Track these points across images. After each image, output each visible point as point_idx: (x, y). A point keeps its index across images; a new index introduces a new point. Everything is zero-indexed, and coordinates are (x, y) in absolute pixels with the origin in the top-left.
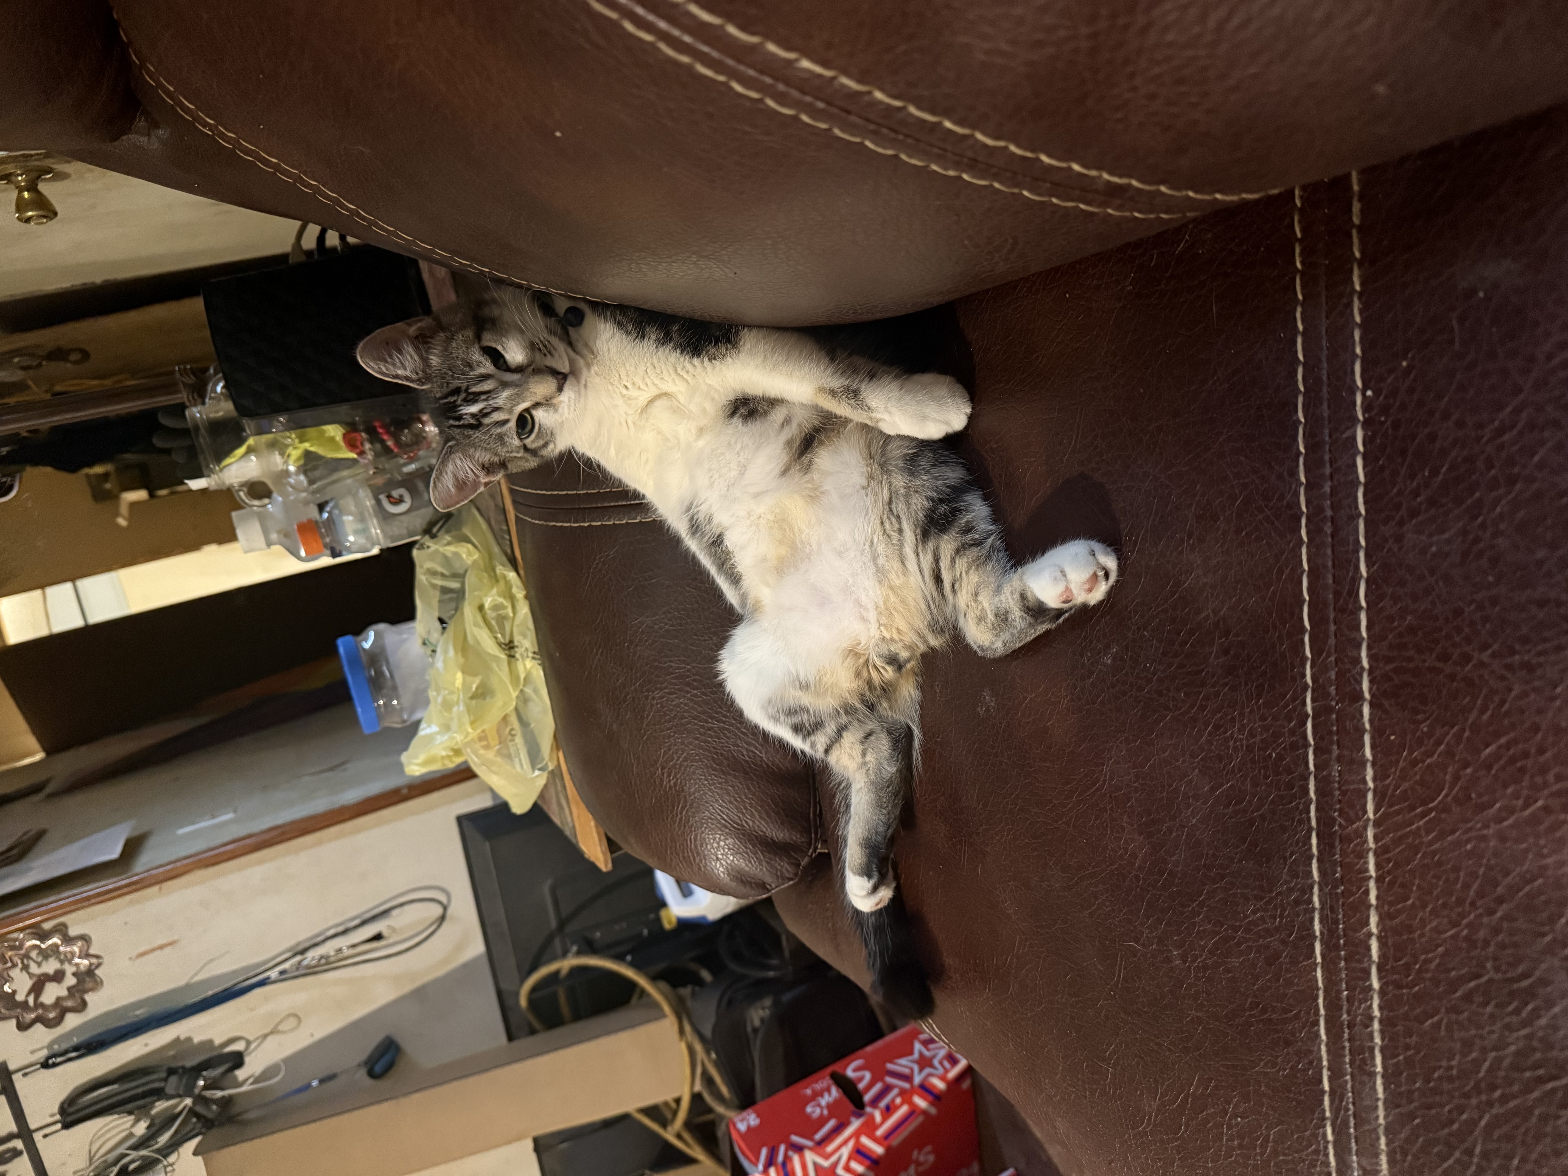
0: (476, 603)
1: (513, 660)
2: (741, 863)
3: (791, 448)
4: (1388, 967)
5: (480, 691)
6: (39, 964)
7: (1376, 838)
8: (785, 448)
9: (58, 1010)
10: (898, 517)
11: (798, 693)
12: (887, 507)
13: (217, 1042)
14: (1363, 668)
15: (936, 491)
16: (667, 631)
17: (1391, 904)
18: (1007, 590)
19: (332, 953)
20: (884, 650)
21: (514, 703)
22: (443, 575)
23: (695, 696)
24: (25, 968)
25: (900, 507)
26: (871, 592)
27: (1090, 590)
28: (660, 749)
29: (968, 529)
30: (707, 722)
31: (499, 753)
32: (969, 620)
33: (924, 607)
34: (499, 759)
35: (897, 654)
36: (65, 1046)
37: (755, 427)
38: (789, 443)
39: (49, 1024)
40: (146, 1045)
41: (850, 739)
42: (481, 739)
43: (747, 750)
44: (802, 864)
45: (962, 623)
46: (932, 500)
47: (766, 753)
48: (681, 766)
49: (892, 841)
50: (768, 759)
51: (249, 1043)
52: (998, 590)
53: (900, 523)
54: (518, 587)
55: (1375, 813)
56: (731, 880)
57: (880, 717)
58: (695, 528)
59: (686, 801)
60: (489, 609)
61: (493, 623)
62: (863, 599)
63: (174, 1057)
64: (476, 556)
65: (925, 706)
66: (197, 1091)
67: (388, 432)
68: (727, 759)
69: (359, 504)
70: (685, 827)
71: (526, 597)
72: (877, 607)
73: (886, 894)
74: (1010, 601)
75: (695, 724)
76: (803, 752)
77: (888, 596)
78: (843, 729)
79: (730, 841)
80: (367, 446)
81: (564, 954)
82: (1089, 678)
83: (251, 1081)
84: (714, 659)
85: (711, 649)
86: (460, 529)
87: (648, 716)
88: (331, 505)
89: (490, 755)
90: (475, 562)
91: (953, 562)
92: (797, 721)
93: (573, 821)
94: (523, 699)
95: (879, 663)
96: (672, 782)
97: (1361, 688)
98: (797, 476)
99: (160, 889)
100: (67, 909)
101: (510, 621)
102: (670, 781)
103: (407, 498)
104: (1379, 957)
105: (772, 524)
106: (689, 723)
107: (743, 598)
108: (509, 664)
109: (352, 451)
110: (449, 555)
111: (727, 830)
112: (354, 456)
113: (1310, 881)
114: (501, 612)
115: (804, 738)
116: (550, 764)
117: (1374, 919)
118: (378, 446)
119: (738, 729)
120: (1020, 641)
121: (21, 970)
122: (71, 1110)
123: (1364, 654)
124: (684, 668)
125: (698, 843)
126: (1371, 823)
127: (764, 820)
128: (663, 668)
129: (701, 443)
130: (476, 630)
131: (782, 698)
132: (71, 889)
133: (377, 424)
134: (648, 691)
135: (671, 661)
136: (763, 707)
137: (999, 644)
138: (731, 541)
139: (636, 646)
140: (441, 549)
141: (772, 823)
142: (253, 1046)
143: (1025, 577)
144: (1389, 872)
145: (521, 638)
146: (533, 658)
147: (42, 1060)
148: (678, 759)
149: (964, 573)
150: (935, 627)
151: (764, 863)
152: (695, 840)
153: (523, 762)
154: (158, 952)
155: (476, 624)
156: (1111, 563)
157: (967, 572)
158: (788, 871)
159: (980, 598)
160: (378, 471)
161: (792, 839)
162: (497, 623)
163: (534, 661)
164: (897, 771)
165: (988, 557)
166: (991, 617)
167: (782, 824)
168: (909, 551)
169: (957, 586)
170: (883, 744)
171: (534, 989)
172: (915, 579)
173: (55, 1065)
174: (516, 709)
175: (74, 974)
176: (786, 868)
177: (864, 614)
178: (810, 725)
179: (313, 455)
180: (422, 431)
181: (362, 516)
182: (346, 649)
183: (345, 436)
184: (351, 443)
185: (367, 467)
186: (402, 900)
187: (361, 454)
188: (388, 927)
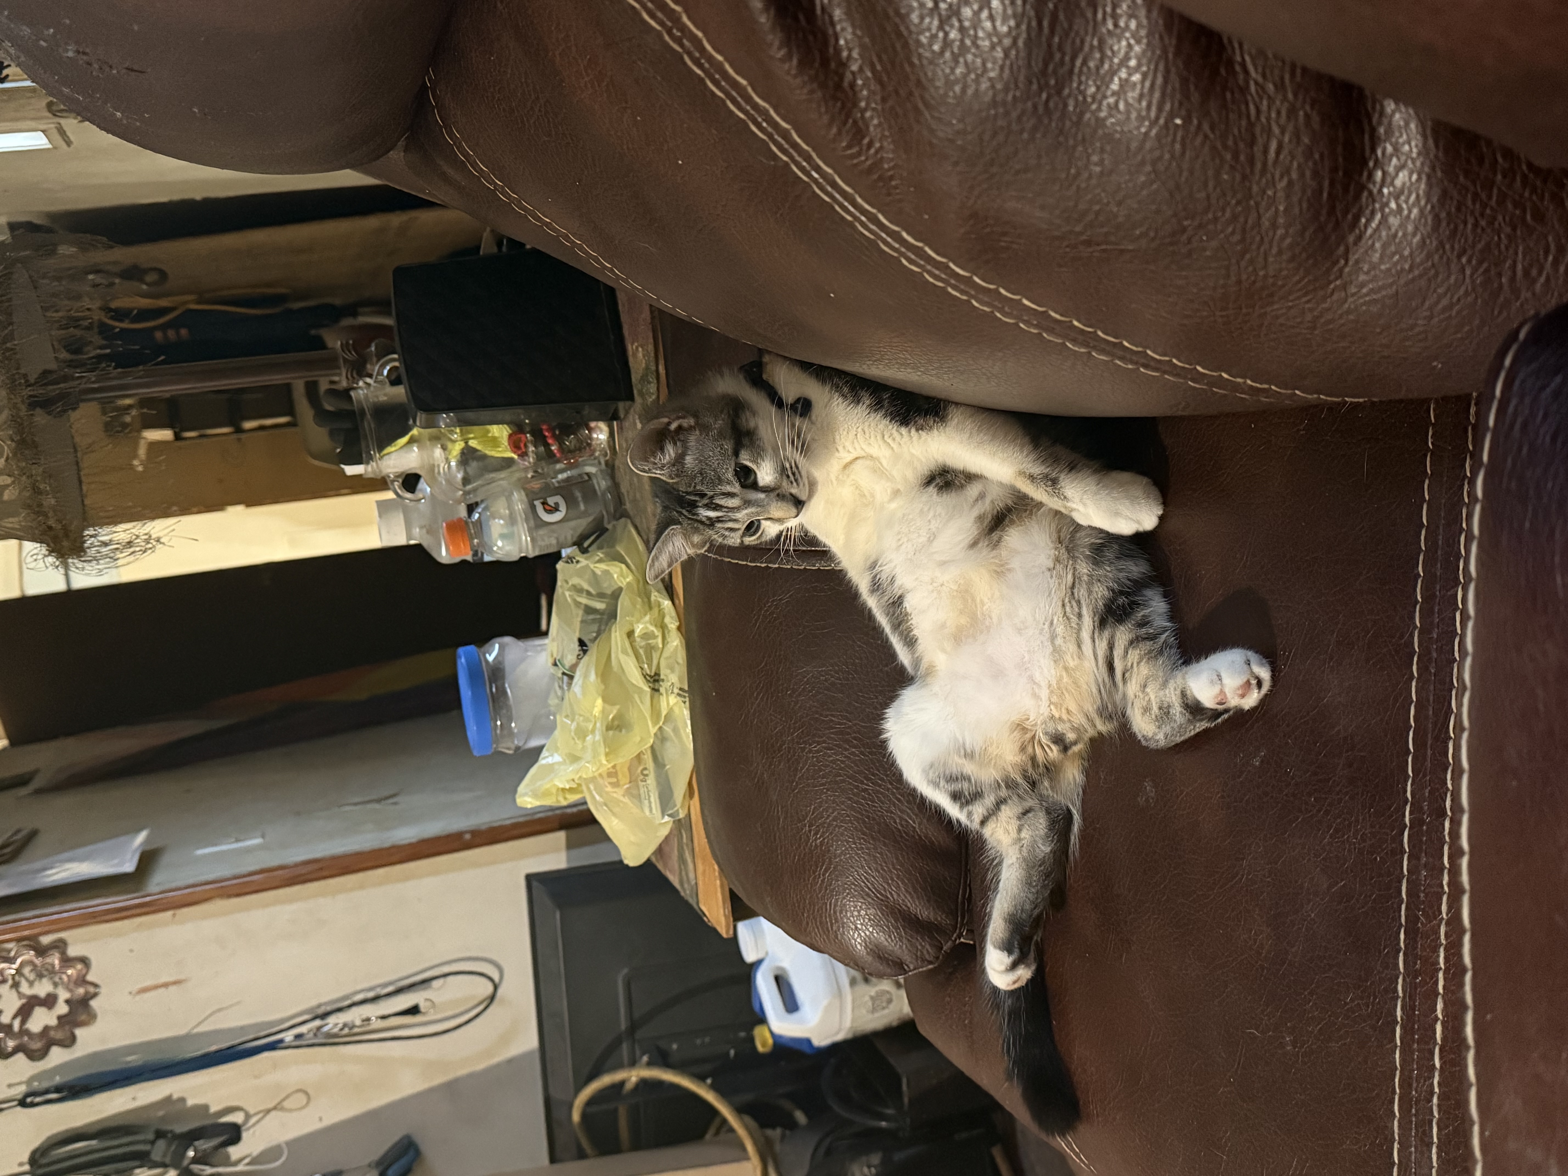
0: (626, 629)
1: (656, 694)
2: (881, 938)
3: (982, 522)
4: (1447, 1050)
5: (616, 723)
6: (31, 984)
7: (1447, 936)
8: (975, 521)
9: (44, 1041)
10: (1079, 602)
11: (962, 761)
12: (1069, 591)
13: (213, 1109)
15: (1116, 582)
16: (833, 684)
17: (1453, 994)
18: (1171, 685)
19: (358, 1022)
20: (1051, 729)
21: (652, 741)
22: (588, 593)
23: (853, 753)
24: (16, 985)
25: (1081, 592)
26: (1045, 670)
27: (1243, 696)
28: (810, 806)
29: (1143, 623)
30: (862, 783)
31: (628, 792)
32: (1136, 709)
33: (1095, 691)
34: (626, 800)
35: (1064, 734)
36: (46, 1085)
37: (949, 499)
38: (980, 518)
39: (34, 1056)
40: (134, 1099)
41: (1008, 813)
42: (610, 775)
43: (900, 817)
44: (945, 948)
45: (1129, 712)
46: (1113, 590)
47: (920, 824)
48: (830, 825)
49: (1037, 922)
50: (921, 830)
51: (248, 1116)
52: (1164, 685)
53: (1080, 608)
54: (672, 617)
55: (1447, 914)
56: (868, 953)
57: (1041, 796)
58: (876, 586)
59: (830, 863)
60: (639, 636)
61: (641, 651)
62: (1038, 677)
63: (163, 1119)
64: (630, 578)
65: (1088, 791)
66: (186, 1162)
67: (554, 436)
68: (879, 824)
69: (510, 507)
70: (826, 890)
71: (679, 629)
72: (1050, 686)
73: (1024, 974)
74: (1173, 696)
75: (850, 784)
76: (958, 821)
77: (1061, 677)
78: (1001, 802)
79: (872, 911)
80: (531, 448)
81: (633, 1063)
82: (1239, 777)
83: (247, 1161)
84: (880, 717)
85: (876, 708)
86: (613, 546)
87: (802, 769)
88: (483, 506)
89: (618, 794)
90: (628, 583)
91: (1126, 652)
92: (957, 789)
93: (696, 878)
94: (661, 737)
95: (1045, 740)
96: (818, 841)
97: (1446, 806)
98: (985, 552)
99: (174, 915)
100: (70, 924)
101: (659, 652)
102: (816, 840)
103: (563, 507)
104: (1441, 1039)
105: (955, 594)
106: (843, 781)
107: (917, 663)
108: (652, 698)
109: (515, 453)
110: (598, 572)
111: (870, 900)
112: (516, 457)
113: (1397, 972)
114: (650, 642)
115: (962, 807)
116: (680, 811)
117: (1439, 1008)
118: (542, 449)
119: (893, 794)
120: (1181, 736)
121: (12, 987)
122: (44, 1161)
123: (1450, 777)
124: (845, 724)
125: (838, 908)
126: (1444, 923)
127: (910, 894)
128: (824, 721)
129: (893, 505)
130: (622, 658)
131: (944, 764)
132: (78, 900)
133: (544, 427)
134: (804, 742)
135: (832, 715)
136: (924, 771)
137: (1160, 736)
138: (909, 604)
139: (800, 695)
140: (592, 566)
141: (918, 898)
142: (253, 1120)
143: (1187, 676)
144: (1453, 967)
145: (669, 671)
146: (679, 695)
147: (20, 1097)
148: (827, 818)
149: (1135, 665)
150: (1105, 713)
151: (904, 941)
152: (835, 905)
153: (653, 805)
154: (162, 991)
155: (625, 652)
156: (1265, 674)
157: (1138, 663)
158: (928, 952)
159: (1148, 690)
160: (537, 475)
161: (936, 919)
162: (646, 653)
163: (678, 698)
164: (1051, 851)
165: (1161, 652)
166: (1155, 709)
167: (928, 901)
168: (1086, 635)
169: (1127, 675)
170: (1041, 822)
171: (591, 1102)
172: (1089, 663)
173: (33, 1105)
174: (652, 747)
175: (67, 1002)
176: (927, 949)
177: (1037, 691)
178: (969, 794)
179: (475, 450)
180: (591, 438)
181: (512, 520)
182: (467, 661)
183: (510, 436)
184: (515, 444)
185: (526, 470)
186: (446, 969)
187: (523, 455)
188: (427, 1000)
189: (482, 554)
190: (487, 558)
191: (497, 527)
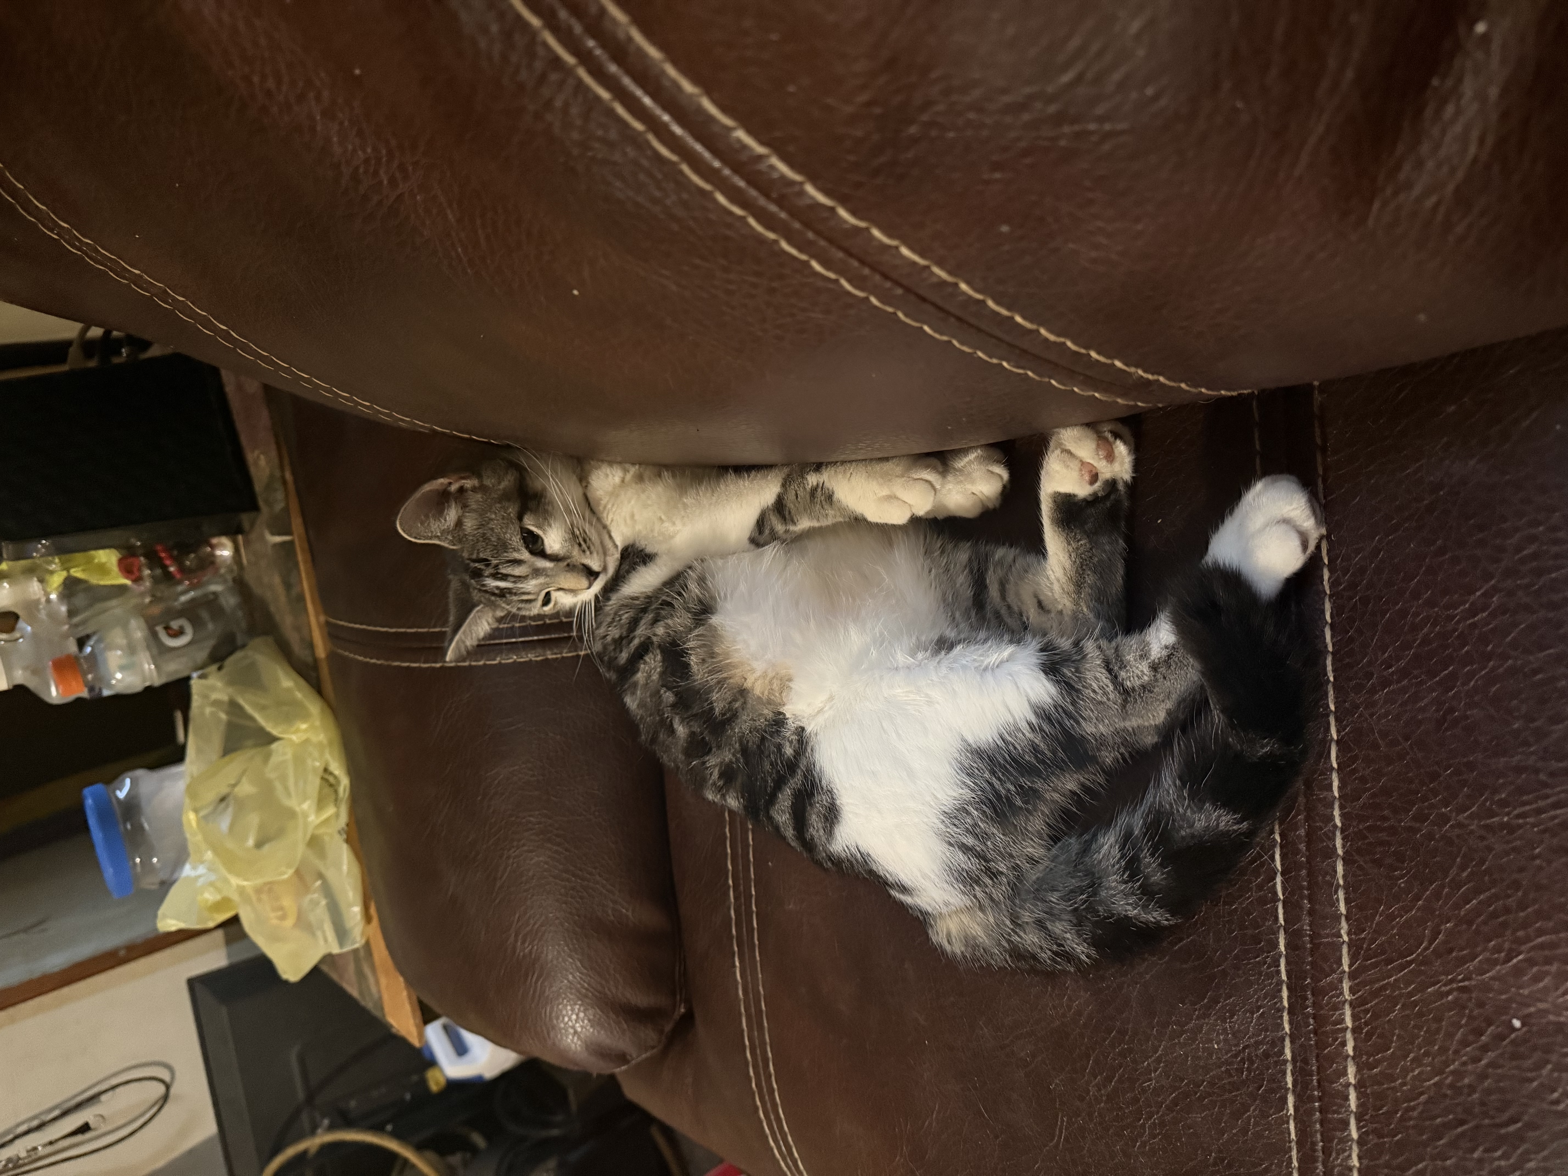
4: (1367, 1117)
7: (1352, 991)
14: (1335, 826)
17: (1369, 1055)
19: (24, 1154)
55: (1350, 966)
59: (542, 970)
67: (171, 557)
69: (128, 635)
70: (540, 998)
80: (147, 572)
81: (313, 1129)
87: (502, 877)
88: (95, 638)
93: (379, 991)
96: (527, 950)
97: (1334, 845)
103: (189, 629)
104: (1358, 1106)
109: (127, 578)
112: (128, 582)
113: (1280, 1034)
117: (1351, 1070)
118: (158, 571)
123: (1336, 813)
126: (1346, 976)
133: (159, 548)
134: (502, 849)
141: (638, 987)
144: (1366, 1024)
160: (155, 599)
167: (648, 987)
176: (650, 1035)
179: (78, 581)
180: (213, 555)
181: (131, 649)
182: (94, 800)
183: (120, 562)
184: (126, 568)
185: (142, 595)
186: (114, 1081)
187: (138, 580)
188: (96, 1116)
189: (100, 690)
190: (106, 693)
191: (114, 658)
